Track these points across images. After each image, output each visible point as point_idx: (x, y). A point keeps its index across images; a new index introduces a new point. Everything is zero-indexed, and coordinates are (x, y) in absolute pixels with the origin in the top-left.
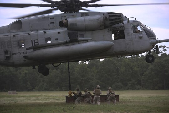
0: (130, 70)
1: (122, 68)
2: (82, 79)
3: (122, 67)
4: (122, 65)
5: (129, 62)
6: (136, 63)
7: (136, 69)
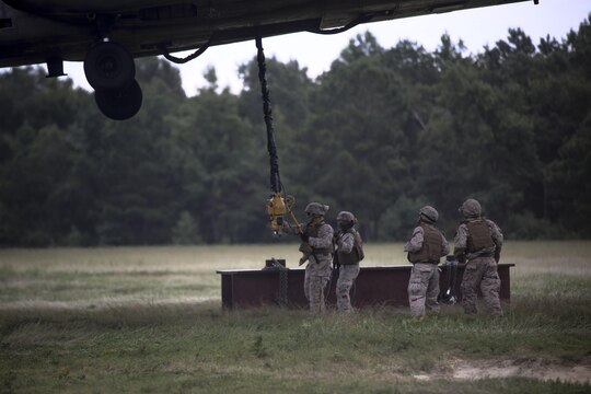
0: (484, 127)
1: (437, 117)
2: (207, 177)
3: (436, 110)
4: (438, 99)
5: (476, 82)
6: (514, 86)
7: (514, 119)
